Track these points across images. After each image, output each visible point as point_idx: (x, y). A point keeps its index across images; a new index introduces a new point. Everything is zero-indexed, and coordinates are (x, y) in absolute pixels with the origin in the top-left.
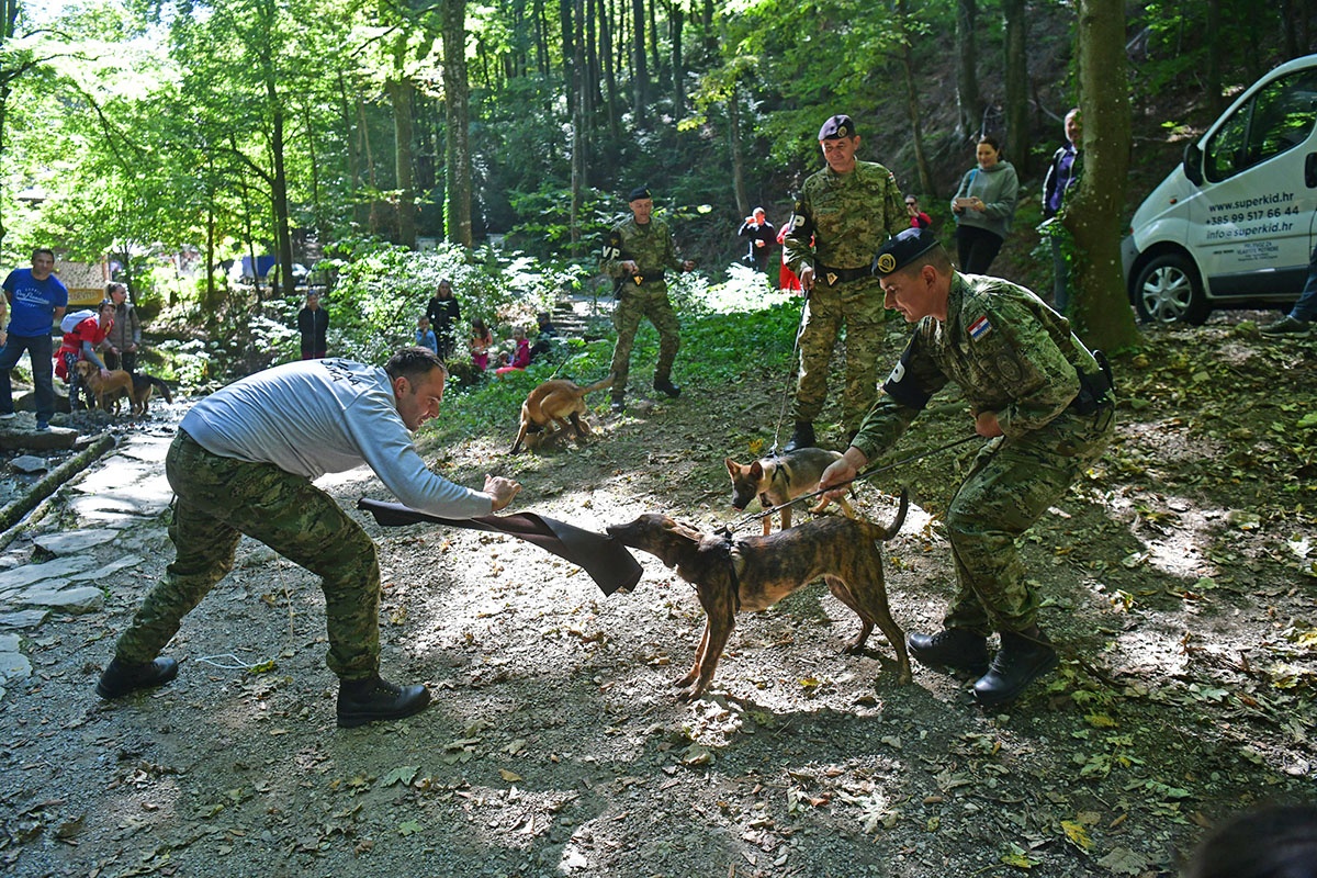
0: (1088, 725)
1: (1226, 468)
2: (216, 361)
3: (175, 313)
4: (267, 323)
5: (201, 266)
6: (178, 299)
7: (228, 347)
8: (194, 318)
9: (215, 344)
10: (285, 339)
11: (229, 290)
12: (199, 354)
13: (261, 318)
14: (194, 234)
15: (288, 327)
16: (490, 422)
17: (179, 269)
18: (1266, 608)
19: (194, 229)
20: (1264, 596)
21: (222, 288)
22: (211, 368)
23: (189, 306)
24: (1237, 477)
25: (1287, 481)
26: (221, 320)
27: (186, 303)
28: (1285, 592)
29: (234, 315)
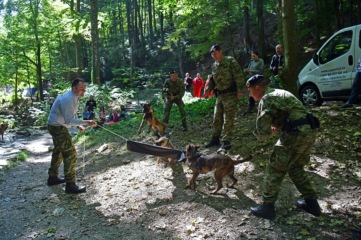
0: (301, 234)
1: (333, 149)
2: (17, 121)
3: (4, 106)
4: (35, 109)
5: (13, 91)
6: (5, 102)
7: (21, 117)
8: (10, 108)
9: (17, 116)
10: (40, 114)
11: (22, 99)
12: (12, 119)
13: (33, 107)
14: (11, 81)
15: (41, 110)
16: (106, 140)
17: (6, 92)
18: (351, 194)
19: (11, 79)
20: (350, 190)
21: (20, 98)
22: (15, 123)
23: (9, 104)
24: (337, 152)
25: (352, 153)
26: (20, 108)
27: (8, 103)
28: (356, 188)
29: (24, 106)
